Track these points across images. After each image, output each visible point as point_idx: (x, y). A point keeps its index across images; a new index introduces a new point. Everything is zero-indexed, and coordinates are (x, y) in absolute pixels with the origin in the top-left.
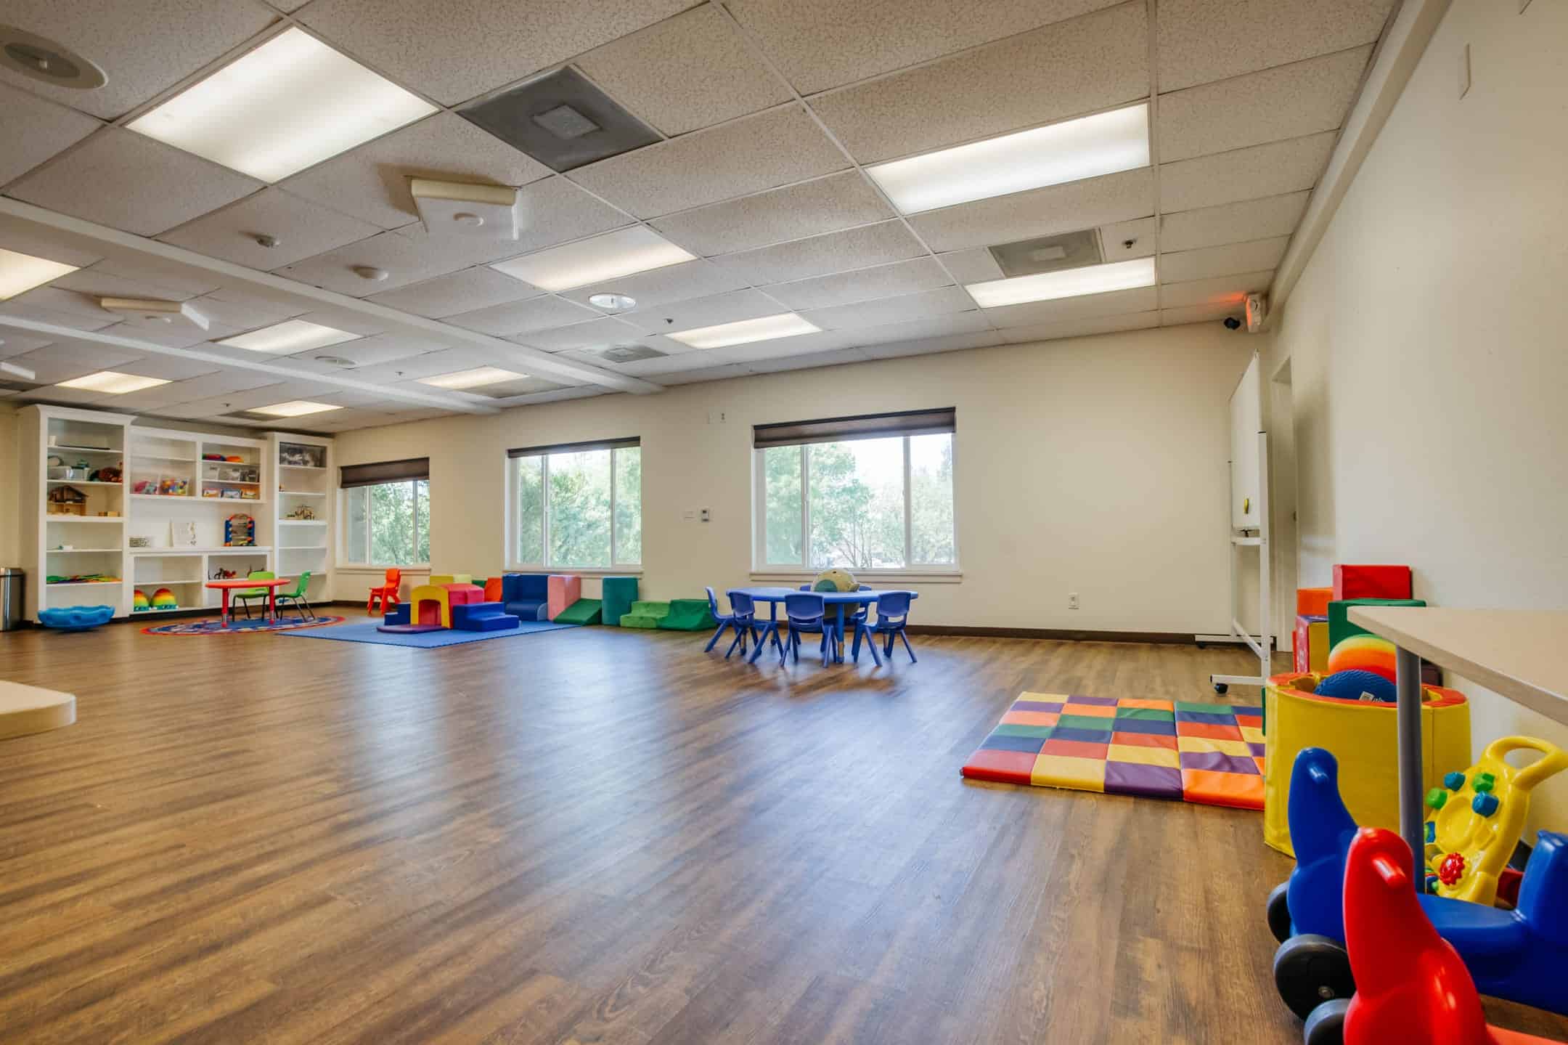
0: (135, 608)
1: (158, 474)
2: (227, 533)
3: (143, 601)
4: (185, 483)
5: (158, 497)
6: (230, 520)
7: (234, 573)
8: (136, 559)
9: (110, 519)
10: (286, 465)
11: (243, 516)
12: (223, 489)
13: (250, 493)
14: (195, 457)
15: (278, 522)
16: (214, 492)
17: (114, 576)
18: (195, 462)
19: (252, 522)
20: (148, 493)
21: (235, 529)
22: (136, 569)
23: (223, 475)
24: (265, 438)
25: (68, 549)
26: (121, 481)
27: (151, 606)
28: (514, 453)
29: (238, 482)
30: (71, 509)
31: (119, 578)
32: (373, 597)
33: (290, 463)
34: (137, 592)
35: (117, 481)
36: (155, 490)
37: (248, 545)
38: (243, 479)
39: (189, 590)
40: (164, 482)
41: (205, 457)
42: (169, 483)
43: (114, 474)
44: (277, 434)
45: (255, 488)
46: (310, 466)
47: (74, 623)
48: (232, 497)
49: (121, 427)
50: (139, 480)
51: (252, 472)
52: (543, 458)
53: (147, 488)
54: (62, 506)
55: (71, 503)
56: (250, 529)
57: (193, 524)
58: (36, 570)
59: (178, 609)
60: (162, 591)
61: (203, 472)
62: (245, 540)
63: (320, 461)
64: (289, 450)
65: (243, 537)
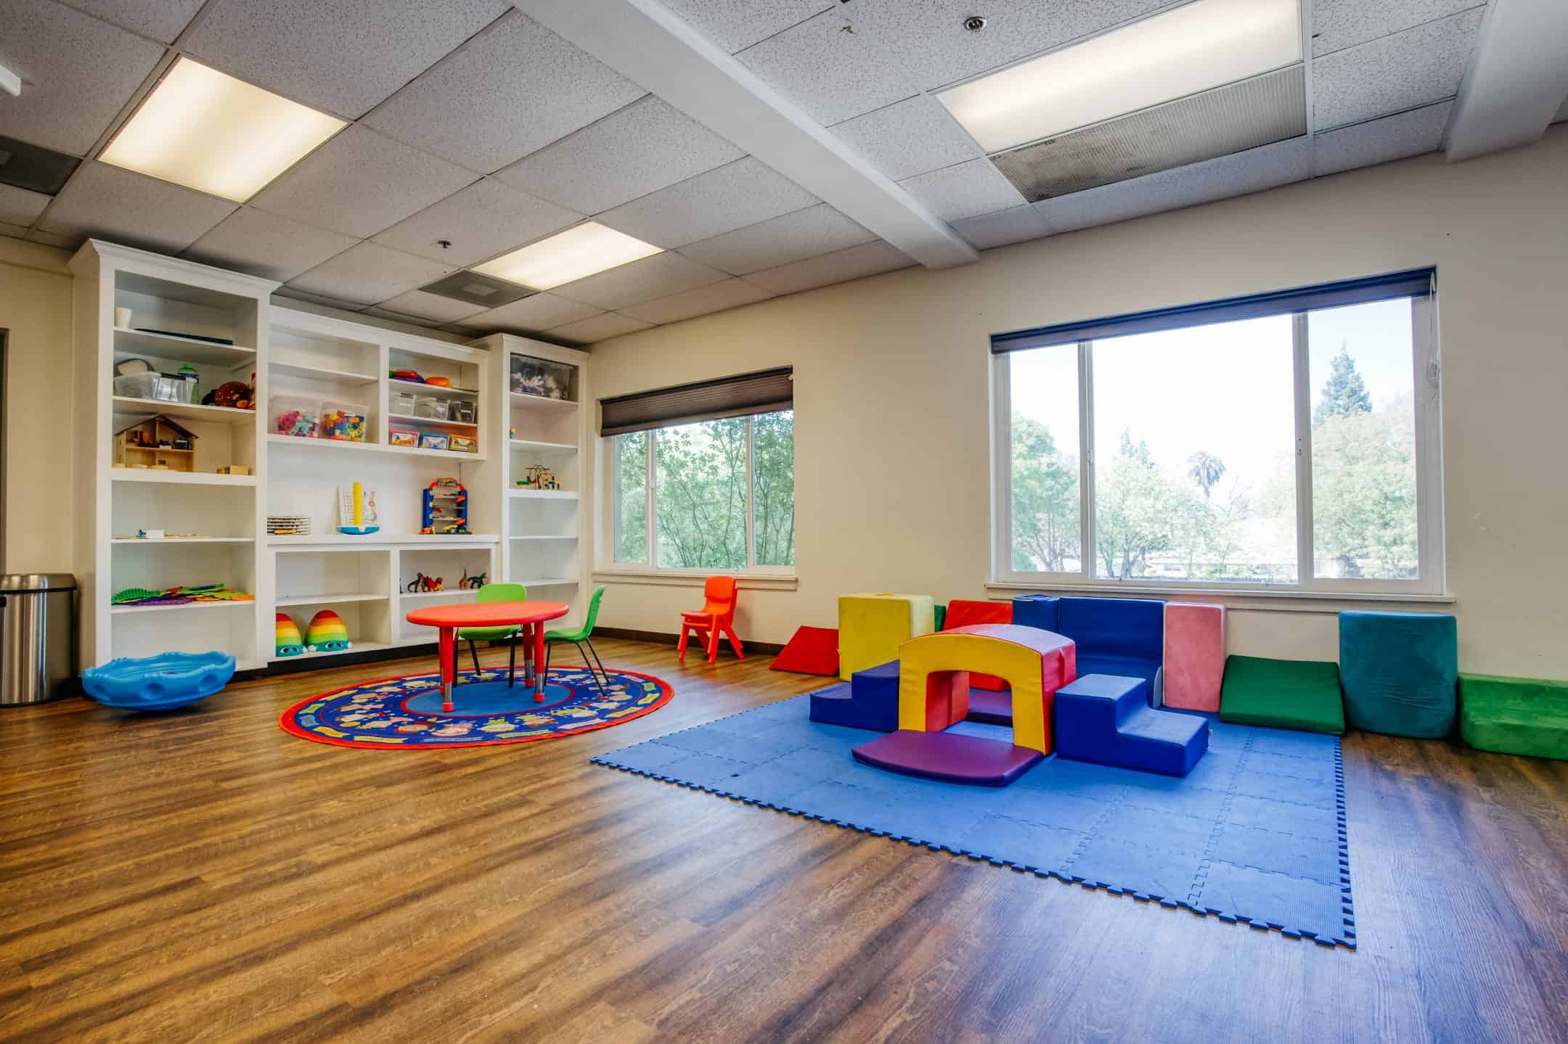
0: (278, 649)
1: (315, 404)
2: (426, 511)
3: (292, 635)
4: (361, 419)
5: (317, 441)
6: (431, 489)
7: (439, 581)
8: (278, 555)
9: (236, 479)
10: (519, 394)
11: (449, 483)
12: (423, 430)
13: (464, 442)
14: (378, 376)
15: (509, 492)
16: (408, 437)
17: (241, 589)
18: (377, 382)
19: (463, 492)
20: (300, 433)
21: (439, 504)
22: (279, 577)
23: (421, 408)
24: (485, 347)
25: (155, 536)
26: (253, 408)
27: (306, 643)
28: (1003, 342)
29: (446, 421)
30: (169, 460)
31: (251, 594)
32: (686, 628)
33: (525, 390)
34: (281, 617)
35: (247, 407)
36: (312, 429)
37: (457, 532)
38: (453, 417)
39: (368, 613)
40: (326, 416)
41: (394, 375)
42: (335, 417)
43: (242, 394)
44: (506, 337)
45: (470, 432)
46: (554, 399)
47: (150, 699)
48: (435, 447)
49: (251, 304)
50: (286, 409)
51: (468, 405)
52: (1079, 346)
53: (298, 425)
54: (153, 453)
55: (168, 448)
56: (459, 504)
57: (373, 493)
58: (92, 577)
59: (352, 648)
60: (325, 615)
61: (392, 400)
62: (454, 522)
63: (569, 391)
64: (525, 368)
65: (452, 519)
